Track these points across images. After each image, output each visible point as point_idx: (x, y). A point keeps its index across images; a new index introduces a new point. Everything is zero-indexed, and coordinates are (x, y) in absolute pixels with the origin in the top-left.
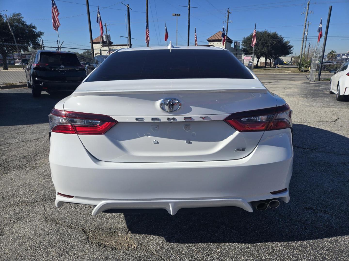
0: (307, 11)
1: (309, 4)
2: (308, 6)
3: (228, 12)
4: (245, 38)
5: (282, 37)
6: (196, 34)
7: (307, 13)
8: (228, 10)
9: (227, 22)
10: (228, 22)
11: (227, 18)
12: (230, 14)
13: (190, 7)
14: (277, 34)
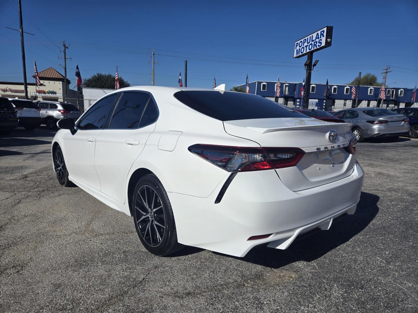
0: (153, 60)
1: (154, 54)
2: (153, 56)
3: (64, 46)
4: (87, 80)
5: (128, 83)
6: (36, 68)
7: (153, 63)
8: (63, 43)
9: (63, 57)
10: (65, 58)
11: (63, 54)
12: (67, 49)
13: (22, 32)
14: (123, 80)
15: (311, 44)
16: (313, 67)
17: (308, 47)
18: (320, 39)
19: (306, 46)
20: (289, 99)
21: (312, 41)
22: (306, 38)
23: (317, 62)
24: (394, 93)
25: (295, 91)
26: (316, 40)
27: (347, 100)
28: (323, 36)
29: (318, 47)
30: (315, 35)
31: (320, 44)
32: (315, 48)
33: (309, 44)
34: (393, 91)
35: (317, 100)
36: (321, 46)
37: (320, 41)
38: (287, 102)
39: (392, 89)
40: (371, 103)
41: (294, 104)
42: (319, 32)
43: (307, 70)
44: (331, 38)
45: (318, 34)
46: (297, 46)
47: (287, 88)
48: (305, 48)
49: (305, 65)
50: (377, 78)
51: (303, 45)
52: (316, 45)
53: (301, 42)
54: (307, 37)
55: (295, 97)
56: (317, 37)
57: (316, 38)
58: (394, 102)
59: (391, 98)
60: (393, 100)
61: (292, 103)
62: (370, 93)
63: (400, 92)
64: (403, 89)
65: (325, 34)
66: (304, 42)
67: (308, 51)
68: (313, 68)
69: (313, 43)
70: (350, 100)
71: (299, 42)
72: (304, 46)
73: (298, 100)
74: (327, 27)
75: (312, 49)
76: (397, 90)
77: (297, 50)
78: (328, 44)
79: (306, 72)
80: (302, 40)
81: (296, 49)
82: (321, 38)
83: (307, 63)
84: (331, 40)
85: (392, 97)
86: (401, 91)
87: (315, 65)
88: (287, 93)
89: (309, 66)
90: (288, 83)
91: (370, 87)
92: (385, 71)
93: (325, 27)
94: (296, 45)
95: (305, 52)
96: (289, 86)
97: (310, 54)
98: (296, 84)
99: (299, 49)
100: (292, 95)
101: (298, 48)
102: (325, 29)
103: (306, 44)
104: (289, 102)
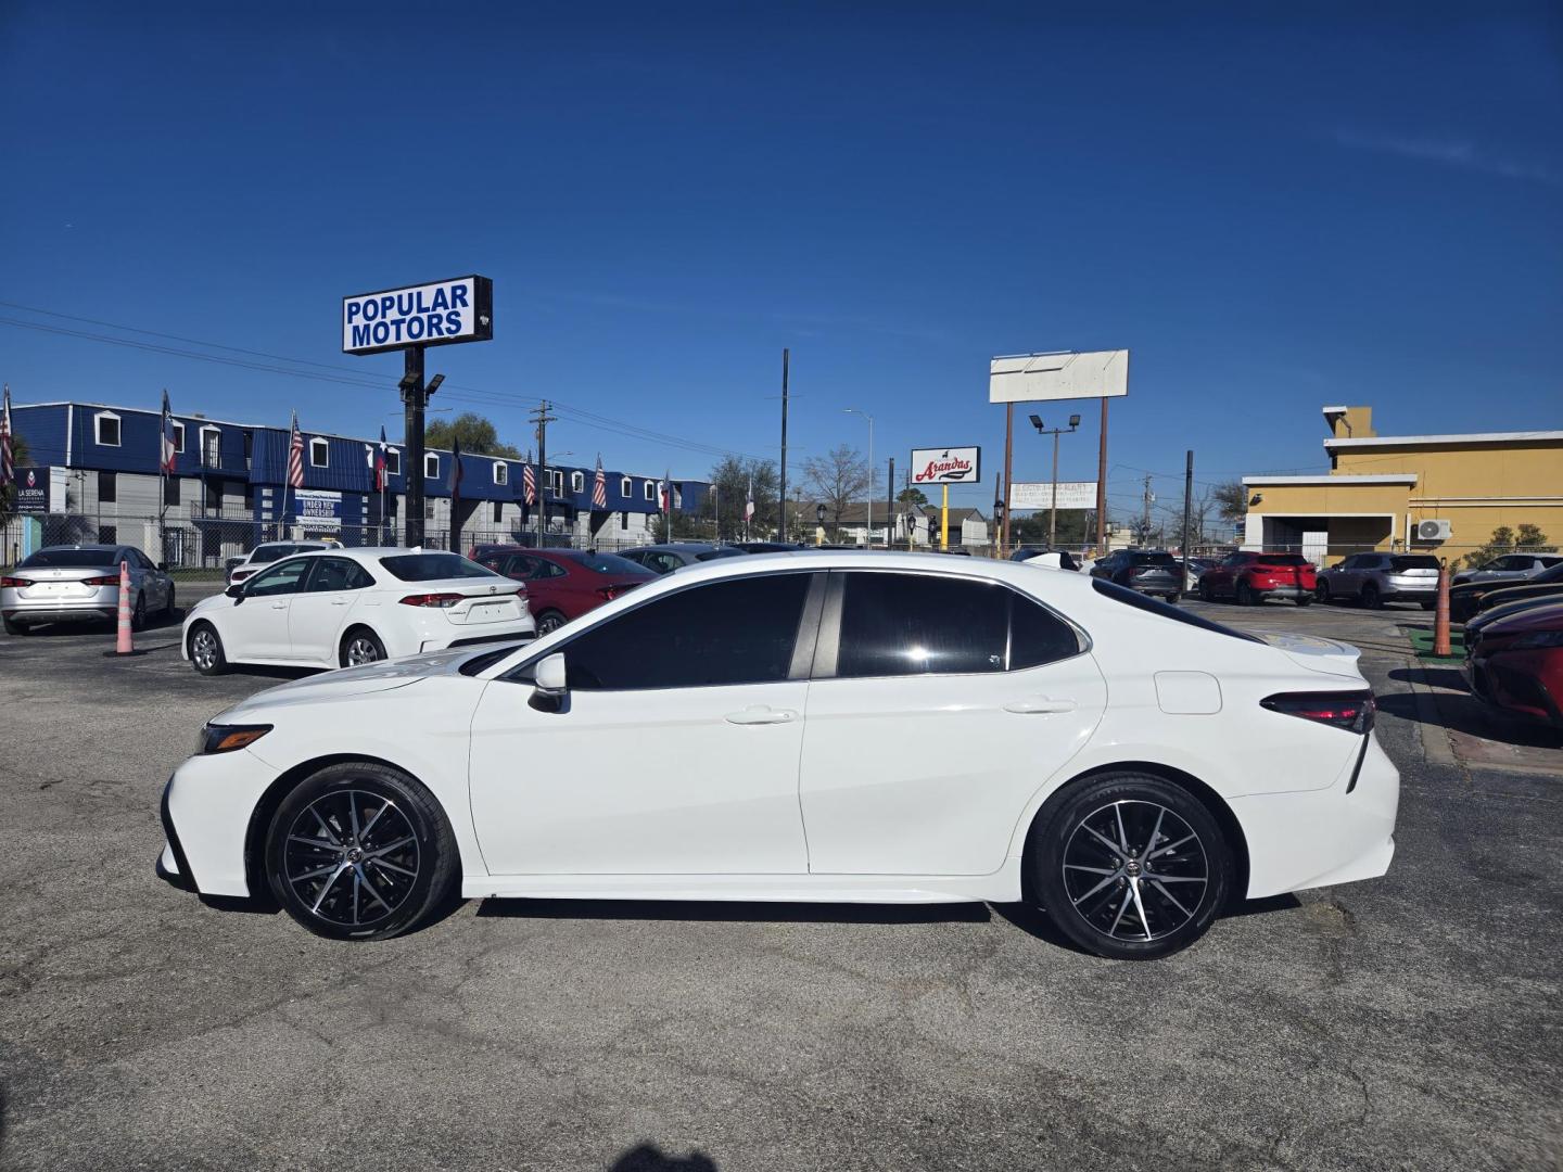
15: (419, 320)
16: (427, 395)
17: (404, 327)
18: (451, 310)
19: (397, 323)
20: (226, 485)
21: (420, 310)
22: (395, 295)
23: (439, 379)
24: (561, 484)
25: (247, 454)
26: (434, 309)
27: (434, 497)
28: (465, 304)
29: (446, 335)
30: (428, 294)
31: (453, 327)
32: (435, 335)
33: (408, 318)
34: (557, 476)
35: (339, 495)
36: (459, 334)
37: (453, 317)
38: (220, 494)
39: (553, 469)
40: (503, 511)
41: (248, 506)
42: (447, 287)
43: (407, 405)
44: (490, 315)
45: (440, 292)
46: (351, 314)
47: (214, 444)
48: (393, 329)
49: (403, 385)
50: (495, 429)
51: (384, 316)
52: (437, 326)
53: (374, 302)
54: (399, 292)
55: (251, 481)
56: (440, 300)
57: (436, 305)
58: (563, 510)
59: (555, 497)
60: (560, 504)
61: (241, 499)
62: (499, 478)
63: (576, 481)
64: (581, 470)
65: (470, 297)
66: (385, 309)
67: (405, 338)
68: (427, 399)
69: (424, 316)
70: (443, 500)
71: (362, 301)
72: (388, 321)
73: (266, 492)
74: (477, 279)
75: (424, 337)
76: (567, 471)
77: (356, 329)
78: (483, 332)
79: (407, 411)
80: (378, 298)
81: (350, 321)
82: (454, 306)
83: (408, 380)
84: (491, 320)
85: (558, 495)
86: (578, 478)
87: (432, 389)
88: (214, 462)
89: (416, 392)
90: (215, 424)
91: (495, 461)
92: (538, 416)
93: (470, 277)
94: (350, 309)
95: (391, 340)
96: (221, 436)
97: (415, 354)
98: (249, 432)
99: (367, 327)
100: (237, 472)
101: (359, 320)
102: (469, 283)
103: (393, 314)
104: (226, 498)
